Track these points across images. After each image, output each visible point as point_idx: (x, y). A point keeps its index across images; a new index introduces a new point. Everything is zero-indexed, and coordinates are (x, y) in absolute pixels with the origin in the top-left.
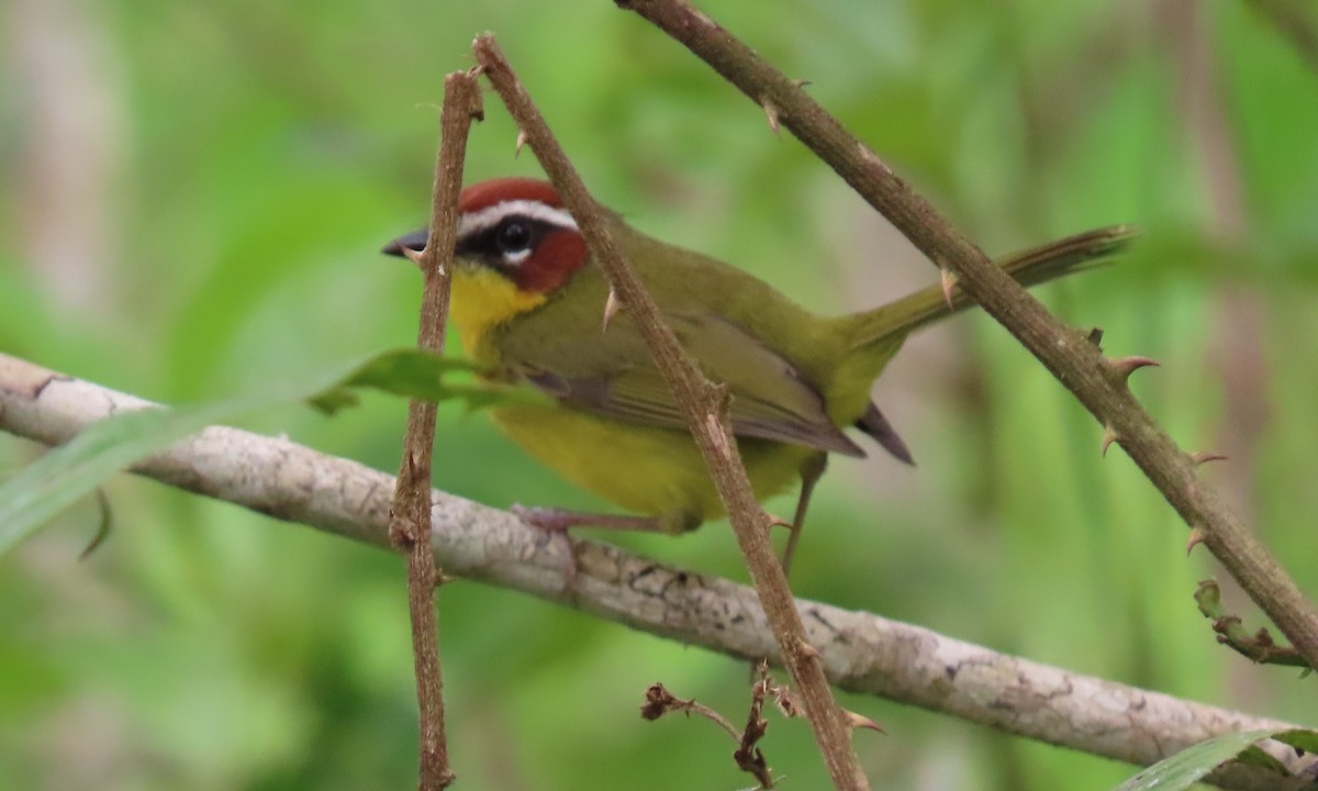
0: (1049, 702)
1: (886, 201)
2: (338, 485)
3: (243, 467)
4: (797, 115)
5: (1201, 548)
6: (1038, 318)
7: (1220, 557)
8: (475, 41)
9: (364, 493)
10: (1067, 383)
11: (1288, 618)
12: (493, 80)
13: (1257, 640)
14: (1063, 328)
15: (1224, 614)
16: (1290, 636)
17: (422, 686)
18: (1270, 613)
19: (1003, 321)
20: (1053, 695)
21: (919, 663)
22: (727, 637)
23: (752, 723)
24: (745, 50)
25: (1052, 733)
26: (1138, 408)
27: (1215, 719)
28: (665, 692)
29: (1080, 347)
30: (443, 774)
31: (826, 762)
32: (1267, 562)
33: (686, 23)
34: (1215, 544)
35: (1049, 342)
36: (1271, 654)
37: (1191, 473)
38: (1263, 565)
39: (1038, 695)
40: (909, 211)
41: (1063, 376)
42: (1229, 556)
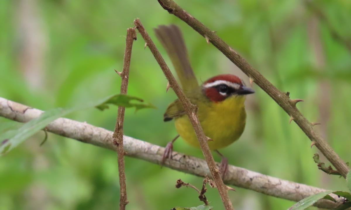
0: (276, 187)
1: (236, 61)
2: (99, 134)
3: (75, 130)
4: (213, 40)
5: (314, 147)
6: (274, 90)
7: (319, 149)
8: (134, 20)
9: (105, 136)
10: (281, 105)
11: (336, 163)
12: (139, 30)
13: (329, 169)
14: (280, 92)
15: (320, 162)
16: (336, 168)
17: (120, 180)
18: (331, 162)
19: (265, 90)
20: (277, 185)
21: (243, 177)
22: (196, 171)
23: (203, 189)
24: (201, 24)
25: (277, 194)
26: (298, 112)
27: (317, 190)
28: (181, 181)
29: (284, 97)
30: (126, 201)
31: (221, 198)
32: (331, 150)
33: (186, 17)
34: (318, 145)
35: (276, 95)
36: (332, 172)
37: (312, 128)
38: (330, 150)
39: (273, 185)
40: (242, 63)
41: (280, 104)
42: (321, 148)
